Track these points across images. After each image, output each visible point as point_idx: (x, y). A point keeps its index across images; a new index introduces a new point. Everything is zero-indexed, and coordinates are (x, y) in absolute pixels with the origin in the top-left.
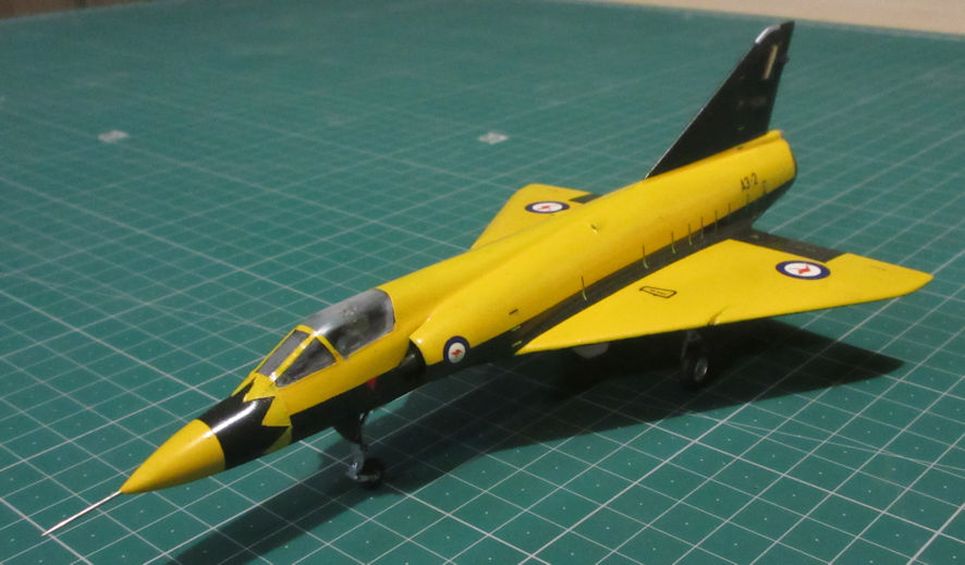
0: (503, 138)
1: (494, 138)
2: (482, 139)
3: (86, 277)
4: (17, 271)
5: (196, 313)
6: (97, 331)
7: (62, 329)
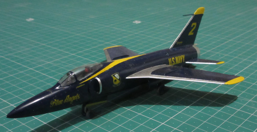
0: (139, 22)
1: (137, 22)
2: (134, 22)
3: (31, 56)
4: (11, 54)
5: (63, 65)
6: (37, 69)
7: (27, 69)
